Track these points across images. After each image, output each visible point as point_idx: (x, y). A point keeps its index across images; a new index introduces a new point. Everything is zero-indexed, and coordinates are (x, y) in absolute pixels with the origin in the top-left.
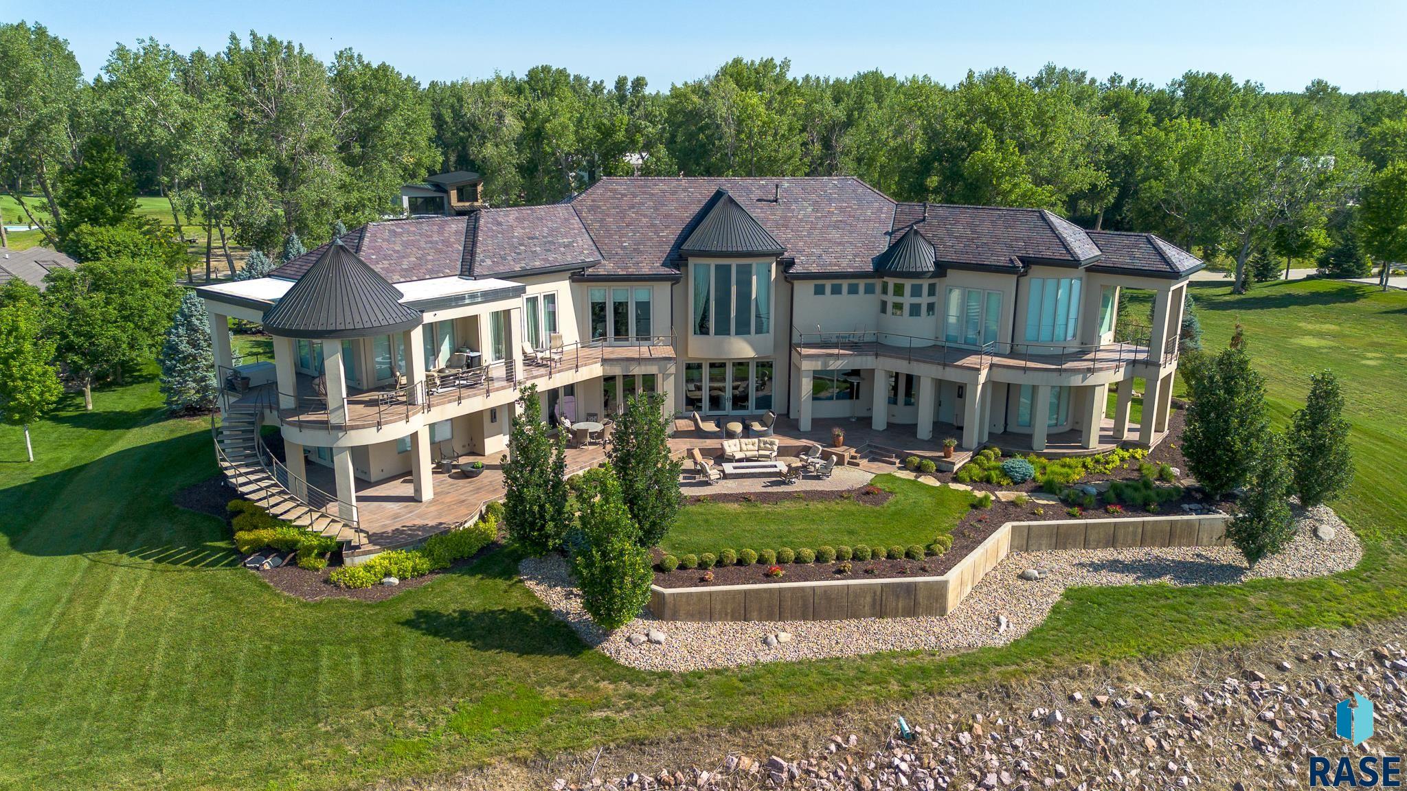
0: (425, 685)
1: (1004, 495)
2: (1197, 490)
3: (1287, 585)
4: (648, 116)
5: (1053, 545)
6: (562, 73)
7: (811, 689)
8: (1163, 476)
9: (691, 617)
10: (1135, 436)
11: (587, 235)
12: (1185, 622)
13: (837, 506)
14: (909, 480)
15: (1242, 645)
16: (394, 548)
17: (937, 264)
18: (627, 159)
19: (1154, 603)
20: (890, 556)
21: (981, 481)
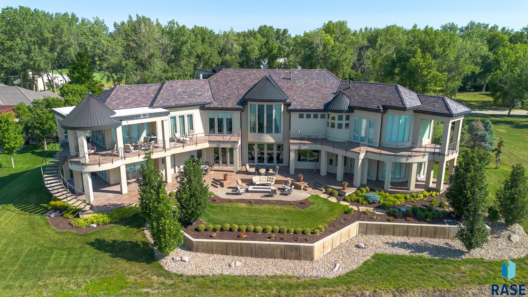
0: (85, 270)
1: (362, 209)
2: (453, 213)
3: (484, 262)
4: (287, 44)
5: (378, 233)
6: (271, 28)
7: (237, 289)
8: (441, 205)
9: (204, 251)
10: (434, 186)
11: (210, 92)
12: (424, 275)
13: (285, 208)
14: (324, 199)
15: (448, 290)
16: (98, 212)
17: (349, 107)
18: (278, 61)
19: (413, 265)
20: (295, 233)
21: (355, 201)
